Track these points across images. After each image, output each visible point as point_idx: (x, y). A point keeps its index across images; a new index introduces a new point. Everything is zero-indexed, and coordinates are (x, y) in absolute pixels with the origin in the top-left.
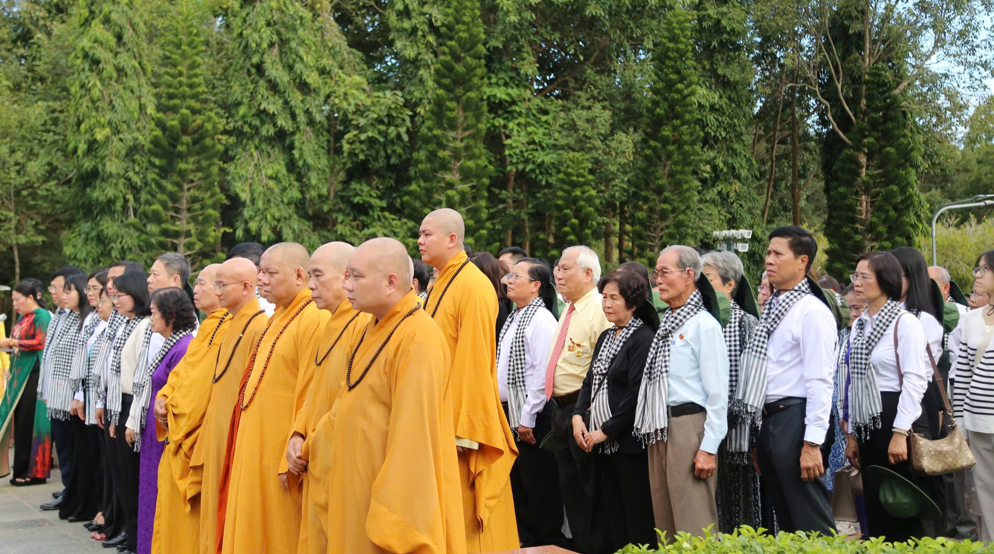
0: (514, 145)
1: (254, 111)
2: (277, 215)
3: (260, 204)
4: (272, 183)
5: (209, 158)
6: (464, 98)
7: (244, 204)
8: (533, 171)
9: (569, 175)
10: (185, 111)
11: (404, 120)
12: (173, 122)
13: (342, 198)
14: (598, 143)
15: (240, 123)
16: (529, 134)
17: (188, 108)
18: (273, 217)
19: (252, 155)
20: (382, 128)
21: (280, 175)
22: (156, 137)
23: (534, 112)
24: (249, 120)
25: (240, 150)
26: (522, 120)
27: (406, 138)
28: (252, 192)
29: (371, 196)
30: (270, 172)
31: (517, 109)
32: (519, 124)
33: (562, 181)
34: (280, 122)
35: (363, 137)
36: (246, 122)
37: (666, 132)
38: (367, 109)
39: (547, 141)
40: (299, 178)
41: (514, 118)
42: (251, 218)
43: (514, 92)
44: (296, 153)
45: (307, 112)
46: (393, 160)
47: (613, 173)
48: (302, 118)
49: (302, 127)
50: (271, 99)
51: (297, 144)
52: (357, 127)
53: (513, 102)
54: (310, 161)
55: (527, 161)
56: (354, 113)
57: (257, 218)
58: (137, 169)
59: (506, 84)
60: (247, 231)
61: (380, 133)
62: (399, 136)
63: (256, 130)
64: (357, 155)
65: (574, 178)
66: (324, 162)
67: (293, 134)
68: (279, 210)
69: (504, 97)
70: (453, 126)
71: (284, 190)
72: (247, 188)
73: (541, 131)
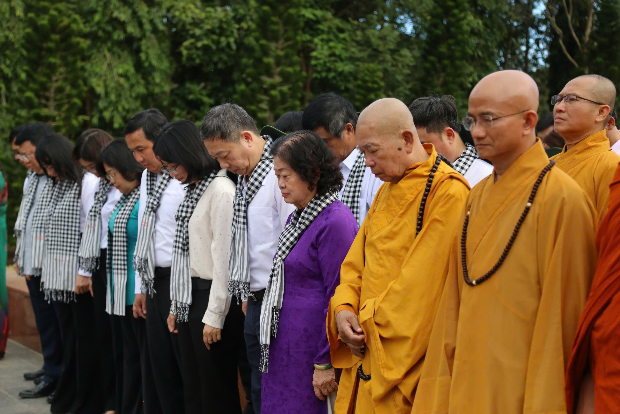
0: (319, 56)
1: (107, 18)
2: (127, 106)
3: (113, 97)
4: (122, 80)
5: (74, 55)
6: (285, 15)
7: (98, 97)
8: (334, 78)
9: (365, 82)
10: (53, 12)
11: (232, 32)
12: (44, 21)
13: (177, 95)
14: (388, 57)
15: (95, 28)
16: (330, 48)
17: (57, 9)
18: (124, 108)
19: (105, 56)
20: (215, 37)
21: (129, 74)
22: (28, 34)
23: (335, 30)
24: (103, 25)
25: (95, 51)
26: (325, 37)
27: (234, 47)
28: (106, 87)
29: (201, 94)
30: (121, 71)
31: (321, 27)
32: (322, 40)
33: (359, 86)
34: (130, 29)
35: (199, 44)
36: (100, 28)
37: (443, 49)
38: (202, 21)
39: (345, 55)
40: (145, 78)
41: (318, 35)
42: (106, 109)
43: (319, 13)
44: (143, 56)
45: (151, 22)
46: (220, 66)
47: (398, 81)
48: (148, 27)
49: (148, 34)
50: (122, 9)
51: (143, 48)
52: (193, 36)
53: (318, 22)
54: (155, 62)
55: (329, 70)
56: (191, 24)
57: (111, 109)
58: (8, 62)
59: (312, 7)
60: (101, 119)
61: (213, 41)
62: (228, 45)
63: (109, 35)
64: (193, 60)
65: (370, 85)
66: (165, 65)
67: (140, 39)
68: (128, 103)
69: (312, 17)
70: (275, 39)
71: (132, 86)
72: (101, 83)
73: (340, 46)
